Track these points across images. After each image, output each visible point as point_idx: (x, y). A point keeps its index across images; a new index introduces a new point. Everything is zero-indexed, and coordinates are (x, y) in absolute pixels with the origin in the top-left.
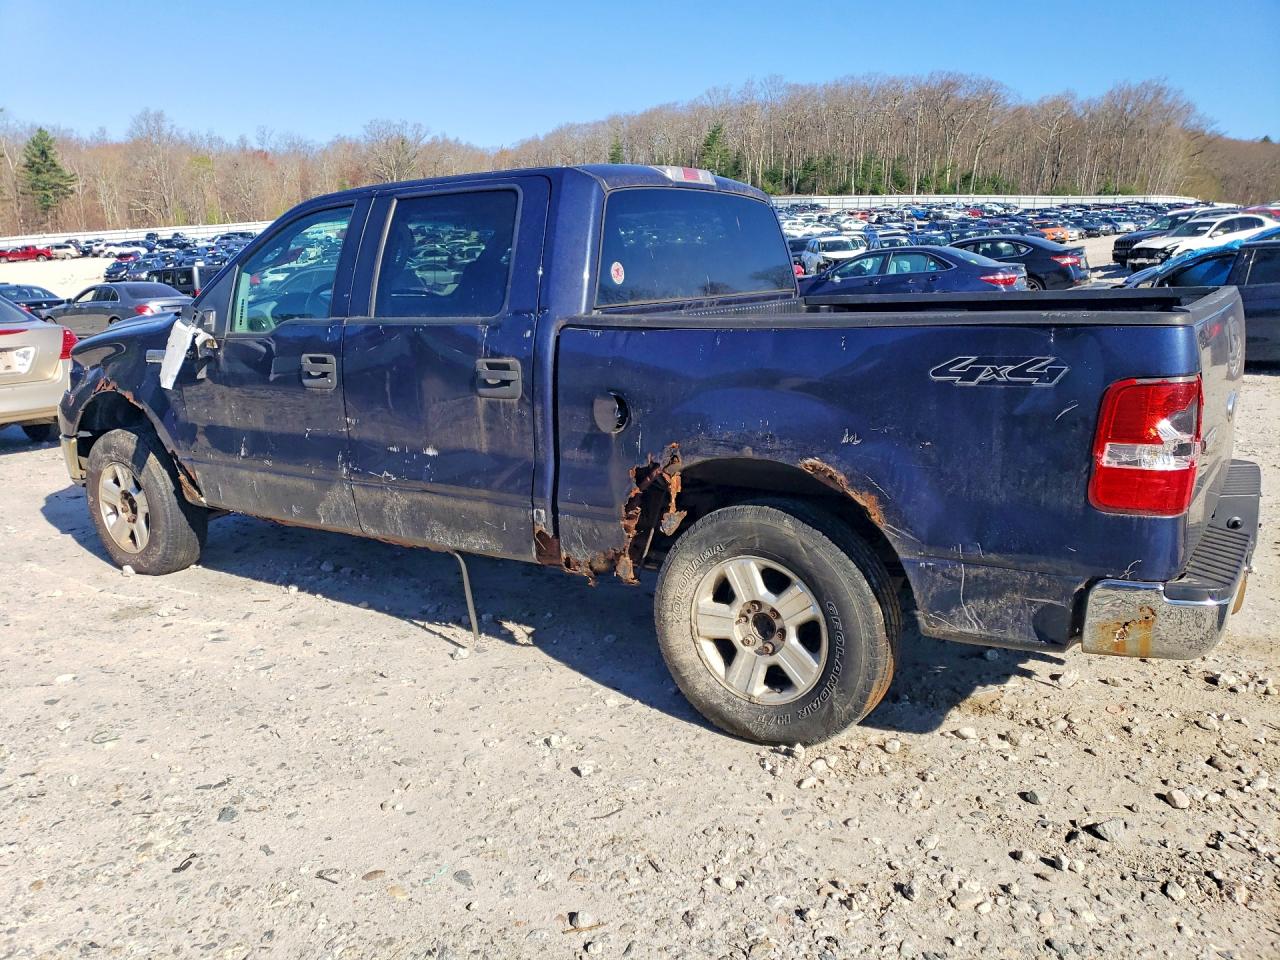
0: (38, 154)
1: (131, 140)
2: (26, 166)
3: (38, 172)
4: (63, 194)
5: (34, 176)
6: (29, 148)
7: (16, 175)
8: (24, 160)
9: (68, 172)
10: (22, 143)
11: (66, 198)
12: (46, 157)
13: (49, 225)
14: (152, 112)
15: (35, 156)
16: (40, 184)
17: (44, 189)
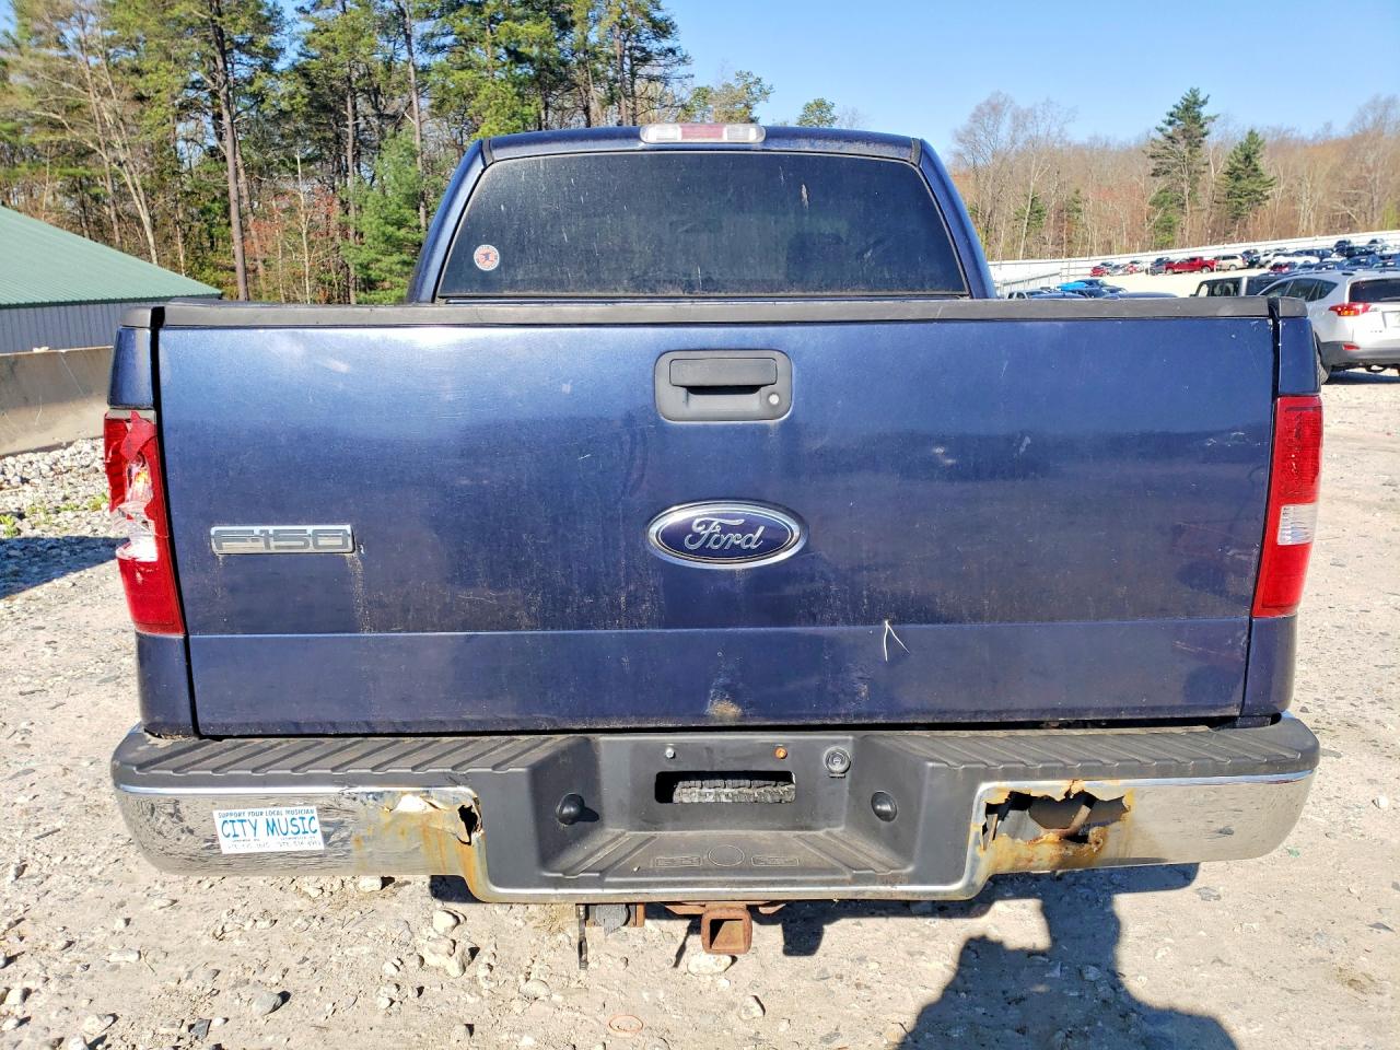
0: (1242, 158)
1: (1351, 134)
2: (1228, 173)
3: (1238, 179)
4: (1257, 201)
5: (1231, 182)
6: (1235, 152)
7: (1216, 184)
8: (1227, 168)
9: (1268, 176)
10: (1230, 150)
11: (1260, 205)
12: (1250, 162)
13: (1235, 235)
14: (1383, 98)
15: (1239, 161)
16: (1236, 191)
17: (1240, 197)
